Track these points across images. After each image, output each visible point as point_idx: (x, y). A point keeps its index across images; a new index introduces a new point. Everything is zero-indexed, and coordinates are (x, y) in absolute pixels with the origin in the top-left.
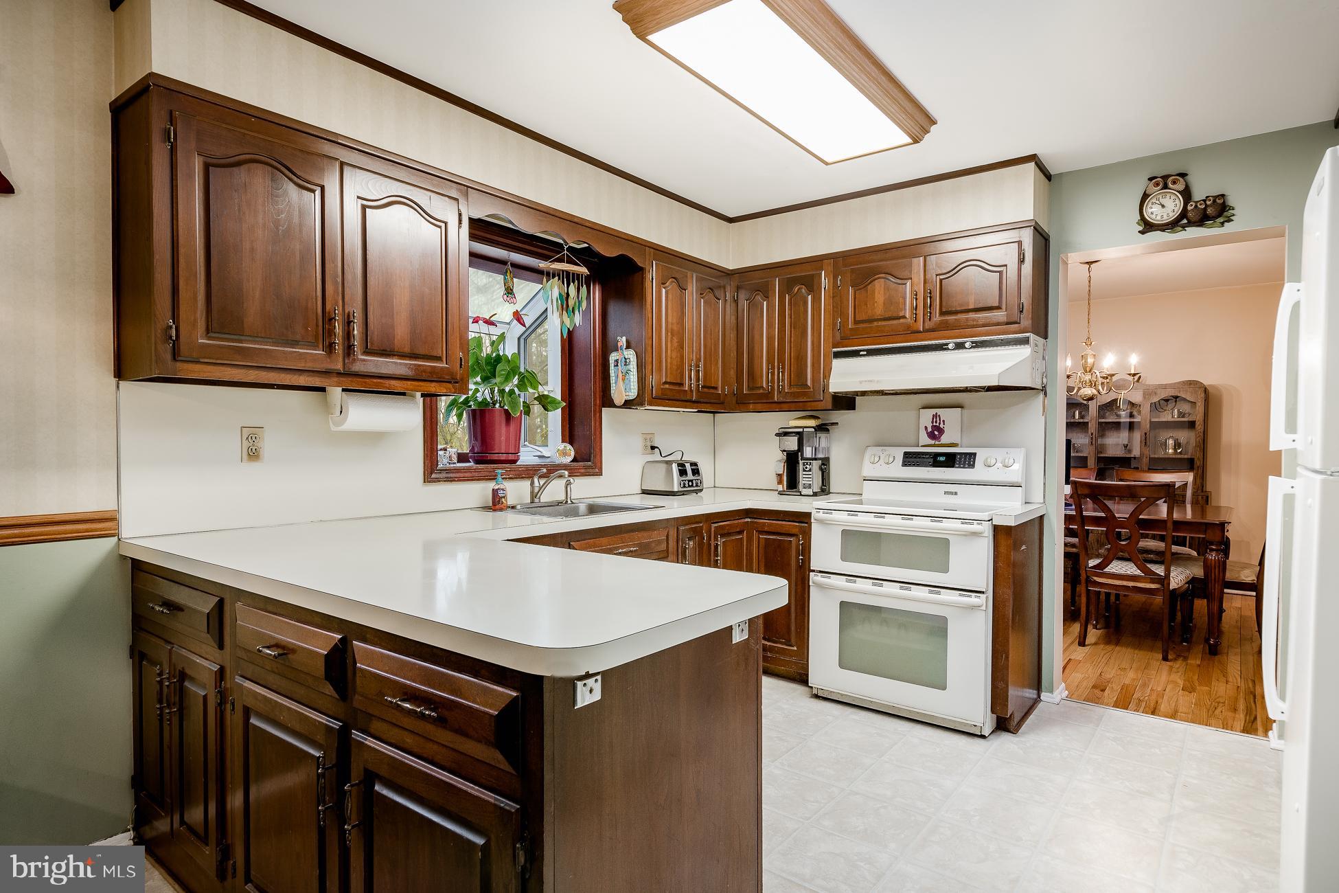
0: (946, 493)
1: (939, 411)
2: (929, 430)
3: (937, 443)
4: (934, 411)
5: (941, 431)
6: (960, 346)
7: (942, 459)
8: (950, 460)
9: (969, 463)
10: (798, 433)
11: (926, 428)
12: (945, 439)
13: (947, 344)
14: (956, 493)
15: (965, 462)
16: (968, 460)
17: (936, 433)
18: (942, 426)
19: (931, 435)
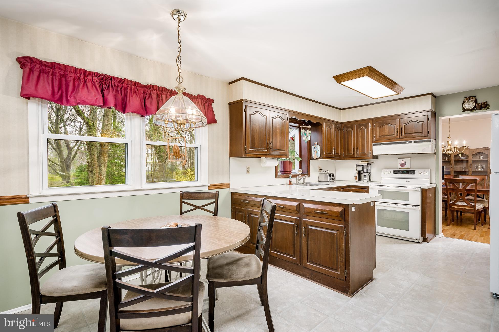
0: (406, 181)
1: (404, 159)
2: (401, 164)
3: (403, 168)
4: (402, 159)
5: (405, 165)
6: (410, 142)
7: (405, 172)
8: (408, 172)
9: (413, 173)
10: (362, 165)
11: (400, 164)
12: (405, 167)
13: (407, 142)
14: (409, 181)
15: (412, 173)
16: (413, 172)
17: (403, 165)
18: (405, 163)
19: (401, 166)
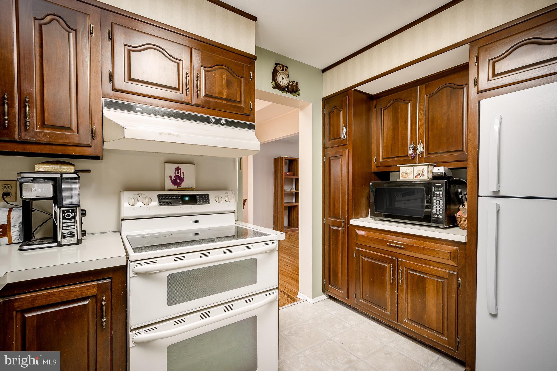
0: (192, 222)
1: (180, 166)
2: (173, 178)
3: (179, 187)
4: (176, 165)
5: (182, 180)
6: (218, 122)
7: (187, 199)
8: (193, 200)
9: (206, 200)
11: (171, 177)
12: (184, 185)
13: (209, 118)
14: (198, 221)
15: (203, 200)
16: (205, 199)
17: (178, 181)
18: (182, 176)
19: (174, 182)
